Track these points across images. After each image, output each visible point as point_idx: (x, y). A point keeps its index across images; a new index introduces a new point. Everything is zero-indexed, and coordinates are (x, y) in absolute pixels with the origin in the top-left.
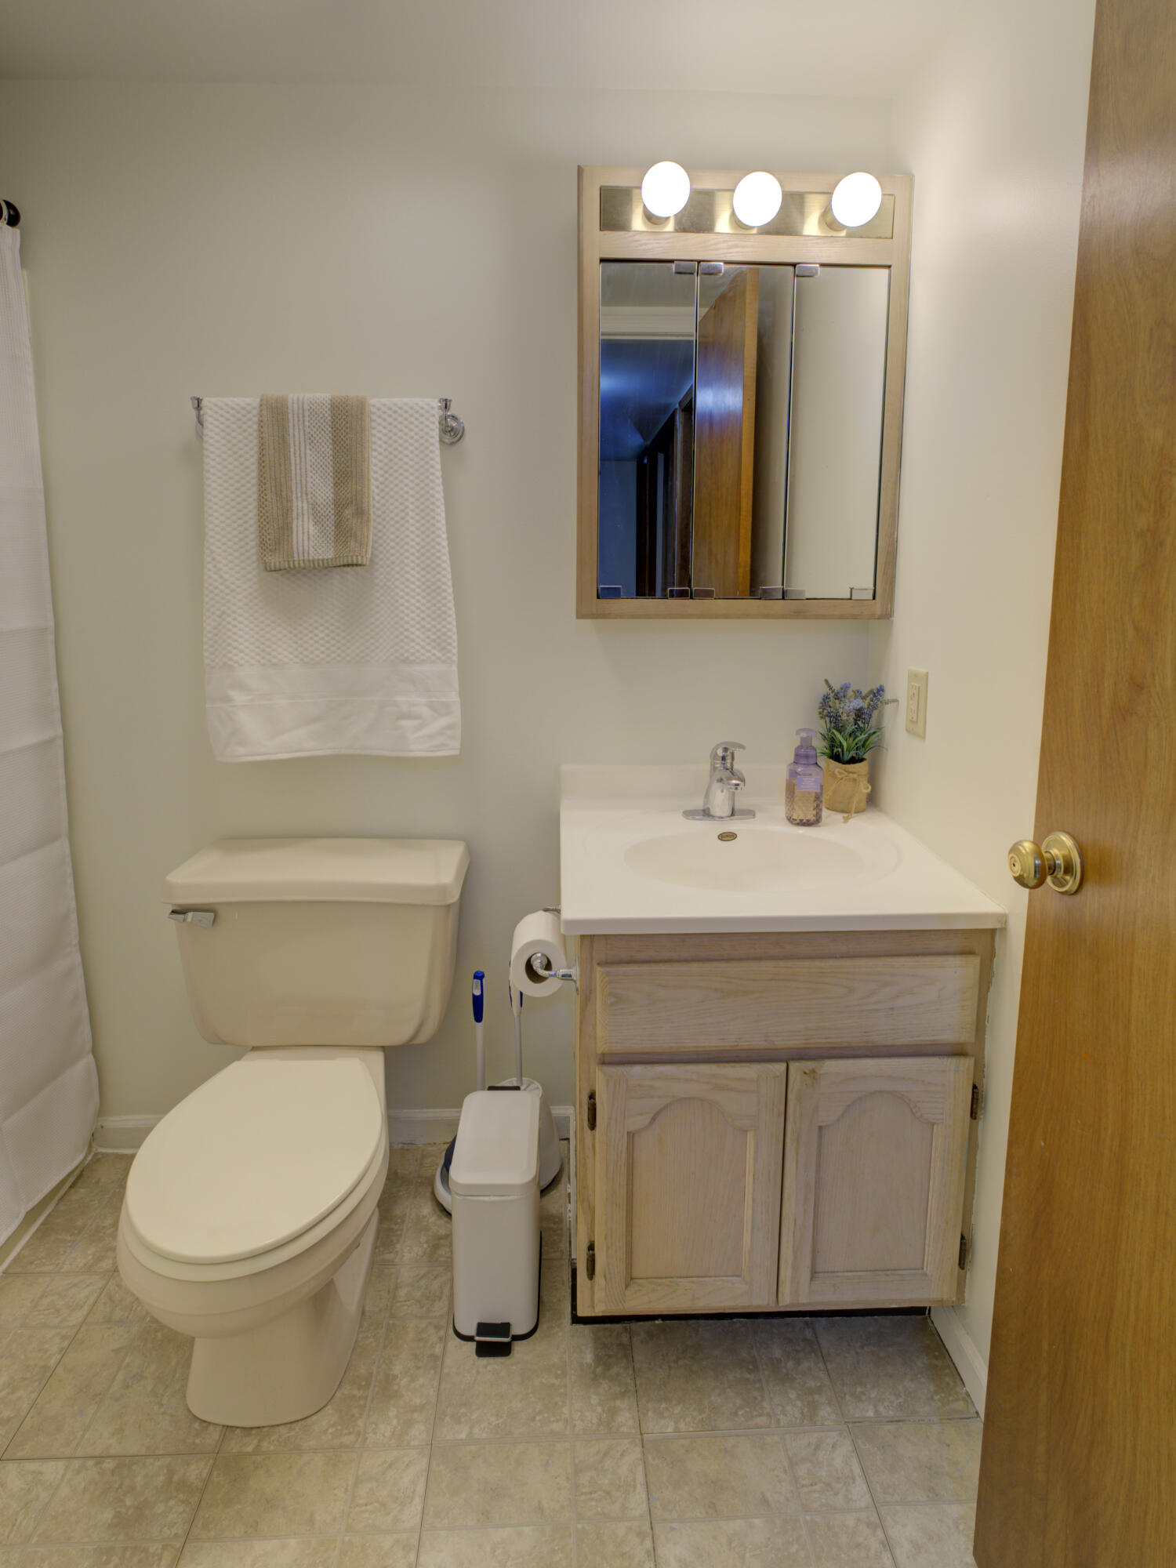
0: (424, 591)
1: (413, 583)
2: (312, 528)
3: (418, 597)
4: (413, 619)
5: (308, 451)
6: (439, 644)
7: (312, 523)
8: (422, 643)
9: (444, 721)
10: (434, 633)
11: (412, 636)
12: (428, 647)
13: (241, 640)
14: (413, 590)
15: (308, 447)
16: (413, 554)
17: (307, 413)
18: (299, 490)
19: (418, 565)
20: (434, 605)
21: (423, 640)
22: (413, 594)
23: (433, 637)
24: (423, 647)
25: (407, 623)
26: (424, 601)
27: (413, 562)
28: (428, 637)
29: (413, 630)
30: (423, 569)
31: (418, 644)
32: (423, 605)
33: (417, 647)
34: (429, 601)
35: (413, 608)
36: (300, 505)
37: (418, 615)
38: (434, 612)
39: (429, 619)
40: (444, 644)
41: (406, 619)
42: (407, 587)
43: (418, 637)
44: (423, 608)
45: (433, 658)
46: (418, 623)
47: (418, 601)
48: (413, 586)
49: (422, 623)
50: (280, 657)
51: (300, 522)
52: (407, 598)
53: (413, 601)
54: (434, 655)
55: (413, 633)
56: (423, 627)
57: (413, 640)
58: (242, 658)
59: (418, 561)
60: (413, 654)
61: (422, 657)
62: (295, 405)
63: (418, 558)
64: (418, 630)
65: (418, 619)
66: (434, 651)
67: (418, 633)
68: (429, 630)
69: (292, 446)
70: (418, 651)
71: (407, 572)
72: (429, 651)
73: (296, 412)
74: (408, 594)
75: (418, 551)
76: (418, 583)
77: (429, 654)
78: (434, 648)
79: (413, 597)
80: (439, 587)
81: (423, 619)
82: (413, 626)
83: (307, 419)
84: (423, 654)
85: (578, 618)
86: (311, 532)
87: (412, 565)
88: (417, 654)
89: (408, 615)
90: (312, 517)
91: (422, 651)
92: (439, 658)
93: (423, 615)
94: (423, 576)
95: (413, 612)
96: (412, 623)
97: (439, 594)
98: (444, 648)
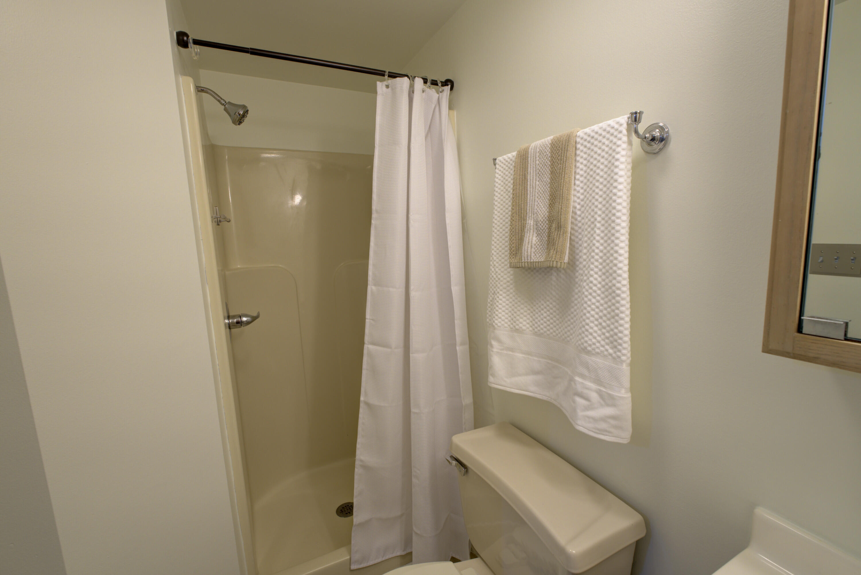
0: (603, 293)
1: (595, 285)
2: (534, 238)
3: (598, 298)
4: (593, 316)
5: (537, 183)
6: (612, 342)
7: (535, 235)
8: (598, 338)
9: (609, 411)
10: (608, 332)
11: (591, 331)
12: (603, 343)
13: (500, 311)
14: (595, 292)
15: (538, 179)
16: (597, 261)
17: (538, 154)
18: (530, 212)
19: (600, 270)
20: (610, 307)
21: (600, 336)
22: (594, 294)
23: (607, 334)
24: (599, 342)
25: (588, 318)
26: (602, 302)
27: (597, 267)
28: (604, 334)
29: (592, 325)
30: (604, 274)
31: (595, 338)
32: (602, 305)
33: (594, 340)
34: (606, 303)
35: (593, 307)
36: (530, 222)
37: (597, 314)
38: (609, 313)
39: (604, 318)
40: (615, 343)
41: (588, 315)
42: (591, 288)
43: (596, 332)
44: (601, 308)
45: (606, 353)
46: (597, 320)
47: (598, 301)
48: (594, 288)
49: (600, 320)
50: (521, 325)
51: (528, 235)
52: (590, 297)
53: (594, 300)
54: (607, 350)
55: (592, 328)
56: (600, 324)
57: (591, 334)
58: (500, 322)
59: (600, 267)
60: (590, 345)
61: (597, 350)
62: (533, 150)
63: (601, 264)
64: (597, 326)
65: (596, 316)
66: (607, 347)
67: (596, 328)
68: (604, 328)
69: (529, 180)
70: (594, 344)
71: (592, 276)
72: (603, 346)
73: (532, 156)
74: (590, 294)
75: (601, 258)
76: (599, 286)
77: (602, 349)
78: (607, 344)
79: (594, 297)
80: (614, 292)
81: (601, 317)
82: (593, 322)
83: (538, 158)
84: (598, 348)
85: (764, 351)
86: (534, 242)
87: (596, 270)
88: (593, 346)
89: (589, 312)
90: (535, 231)
91: (598, 344)
92: (611, 355)
93: (601, 314)
94: (604, 280)
95: (593, 310)
96: (592, 319)
97: (614, 298)
98: (615, 347)
